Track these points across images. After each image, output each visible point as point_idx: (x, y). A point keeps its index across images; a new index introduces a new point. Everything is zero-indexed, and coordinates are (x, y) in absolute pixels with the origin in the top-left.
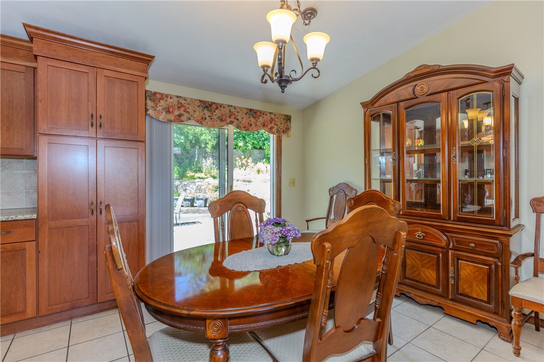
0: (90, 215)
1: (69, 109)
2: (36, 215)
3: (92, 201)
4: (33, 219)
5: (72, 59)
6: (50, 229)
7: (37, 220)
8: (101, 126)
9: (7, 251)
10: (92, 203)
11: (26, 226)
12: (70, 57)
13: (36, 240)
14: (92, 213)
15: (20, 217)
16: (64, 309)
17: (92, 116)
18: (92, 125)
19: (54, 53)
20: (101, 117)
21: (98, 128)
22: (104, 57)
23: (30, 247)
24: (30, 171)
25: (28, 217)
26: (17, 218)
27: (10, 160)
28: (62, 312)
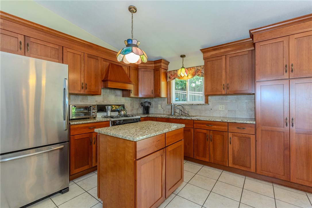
0: (285, 126)
1: (271, 65)
2: (255, 122)
3: (286, 118)
4: (254, 124)
5: (274, 37)
6: (262, 130)
7: (256, 124)
8: (292, 71)
9: (243, 137)
10: (286, 119)
11: (251, 127)
12: (272, 36)
13: (255, 134)
14: (287, 125)
15: (248, 122)
16: (270, 176)
17: (286, 66)
18: (286, 72)
19: (263, 38)
20: (292, 65)
21: (290, 72)
22: (294, 27)
23: (253, 138)
24: (249, 101)
25: (251, 122)
26: (247, 123)
27: (241, 96)
28: (268, 176)
